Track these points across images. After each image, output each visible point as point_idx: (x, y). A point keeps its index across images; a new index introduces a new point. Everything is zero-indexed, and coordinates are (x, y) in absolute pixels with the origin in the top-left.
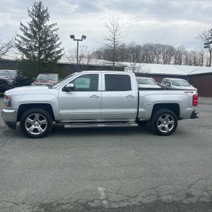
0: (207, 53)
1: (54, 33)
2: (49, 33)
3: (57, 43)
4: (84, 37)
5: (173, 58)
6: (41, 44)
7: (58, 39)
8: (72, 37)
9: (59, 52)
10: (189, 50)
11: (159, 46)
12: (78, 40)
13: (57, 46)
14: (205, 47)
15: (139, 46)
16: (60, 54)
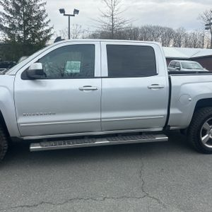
0: (208, 35)
1: (41, 8)
2: (35, 8)
3: (45, 21)
4: (76, 11)
5: (172, 40)
6: (25, 22)
7: (47, 15)
8: (62, 11)
9: (48, 31)
10: (189, 32)
11: (157, 28)
12: (69, 15)
13: (46, 24)
14: (206, 29)
15: (137, 29)
16: (49, 34)
